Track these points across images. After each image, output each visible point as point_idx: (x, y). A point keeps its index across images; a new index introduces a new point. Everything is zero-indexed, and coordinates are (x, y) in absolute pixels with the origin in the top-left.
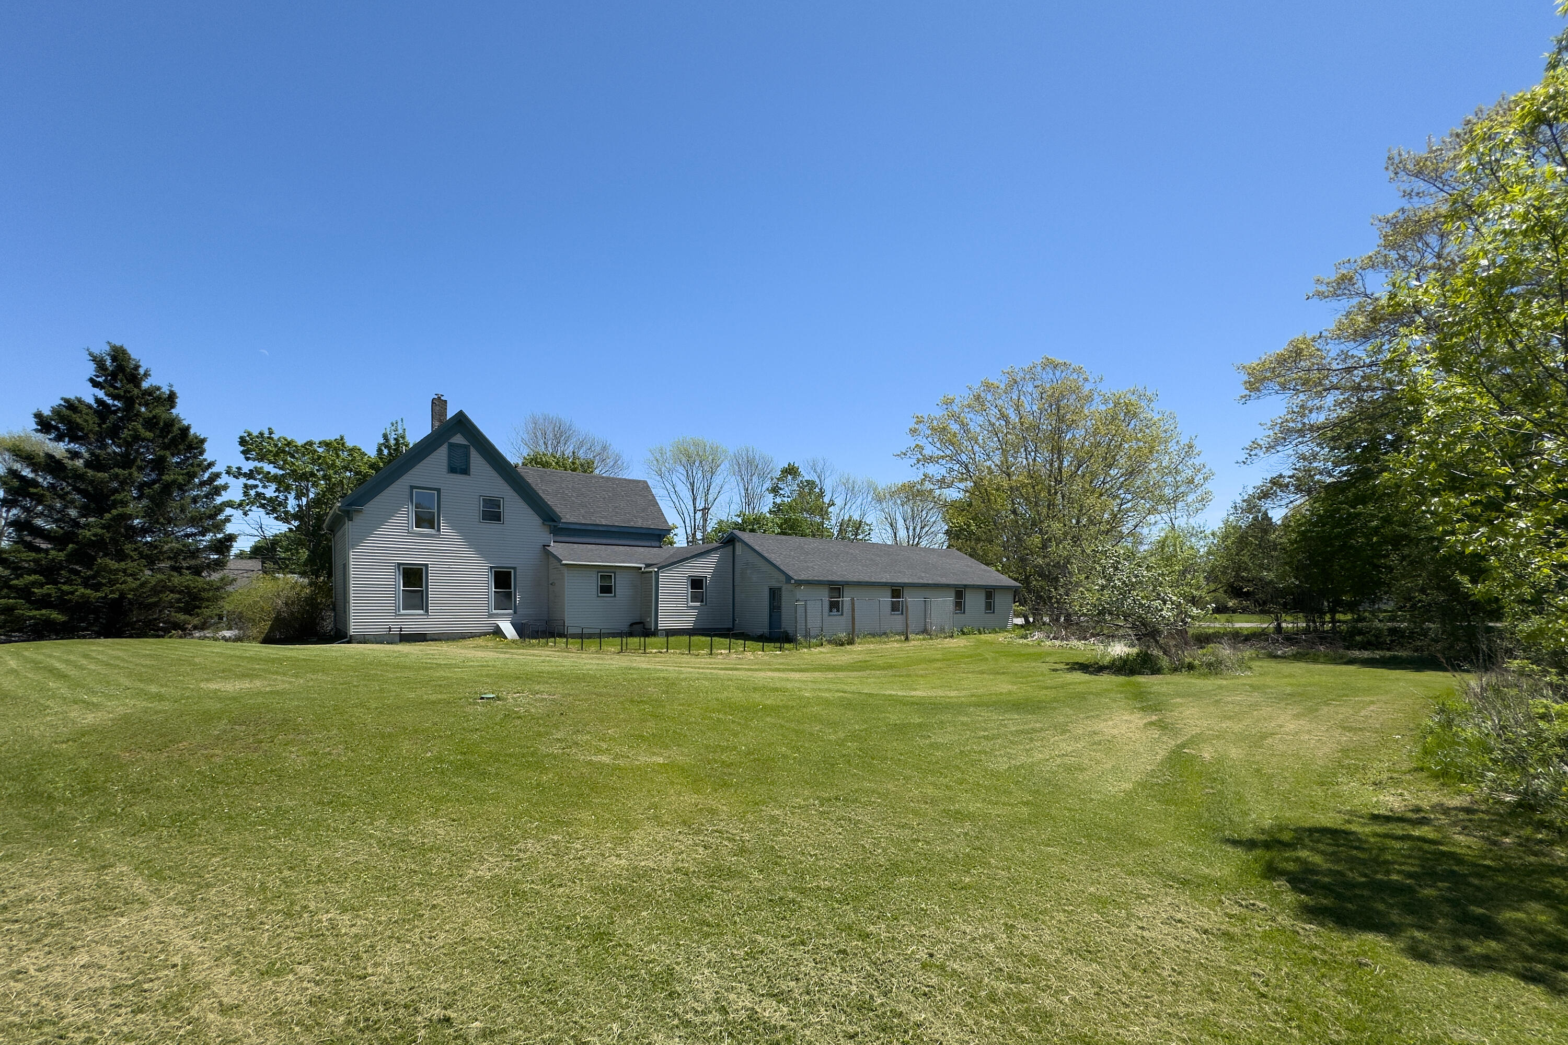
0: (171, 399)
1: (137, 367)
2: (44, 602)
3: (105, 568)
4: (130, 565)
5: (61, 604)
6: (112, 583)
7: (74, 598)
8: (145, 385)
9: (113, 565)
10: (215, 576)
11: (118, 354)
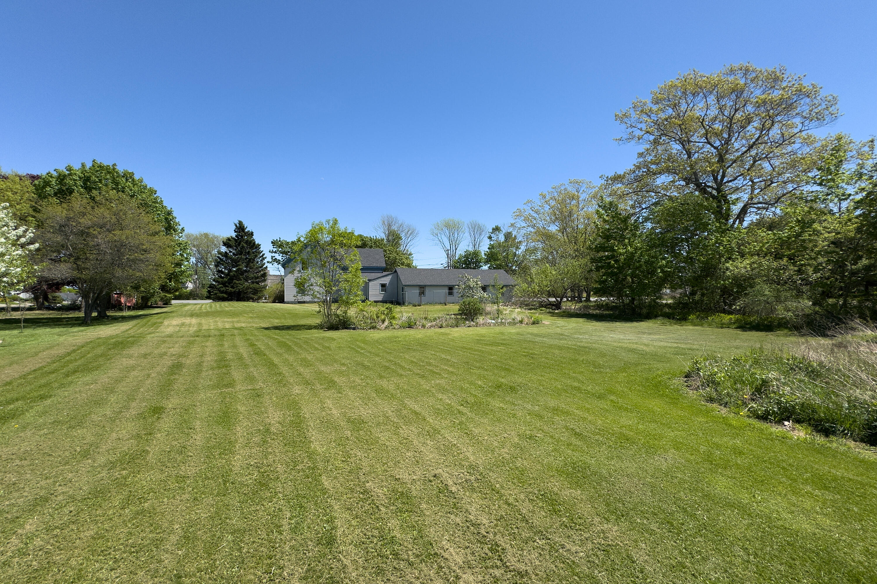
0: (252, 234)
1: (244, 227)
2: (222, 292)
3: (235, 283)
4: (241, 282)
5: (226, 293)
6: (237, 287)
7: (229, 291)
8: (246, 230)
9: (237, 282)
10: (263, 284)
11: (240, 223)
